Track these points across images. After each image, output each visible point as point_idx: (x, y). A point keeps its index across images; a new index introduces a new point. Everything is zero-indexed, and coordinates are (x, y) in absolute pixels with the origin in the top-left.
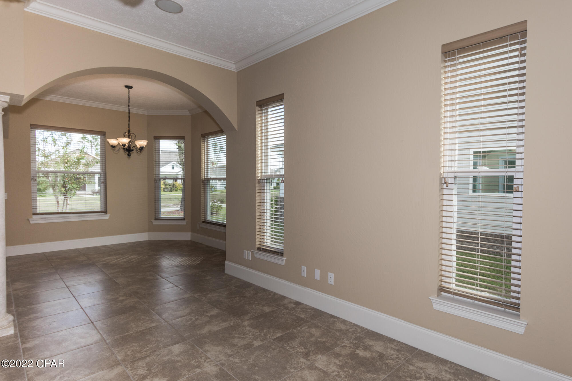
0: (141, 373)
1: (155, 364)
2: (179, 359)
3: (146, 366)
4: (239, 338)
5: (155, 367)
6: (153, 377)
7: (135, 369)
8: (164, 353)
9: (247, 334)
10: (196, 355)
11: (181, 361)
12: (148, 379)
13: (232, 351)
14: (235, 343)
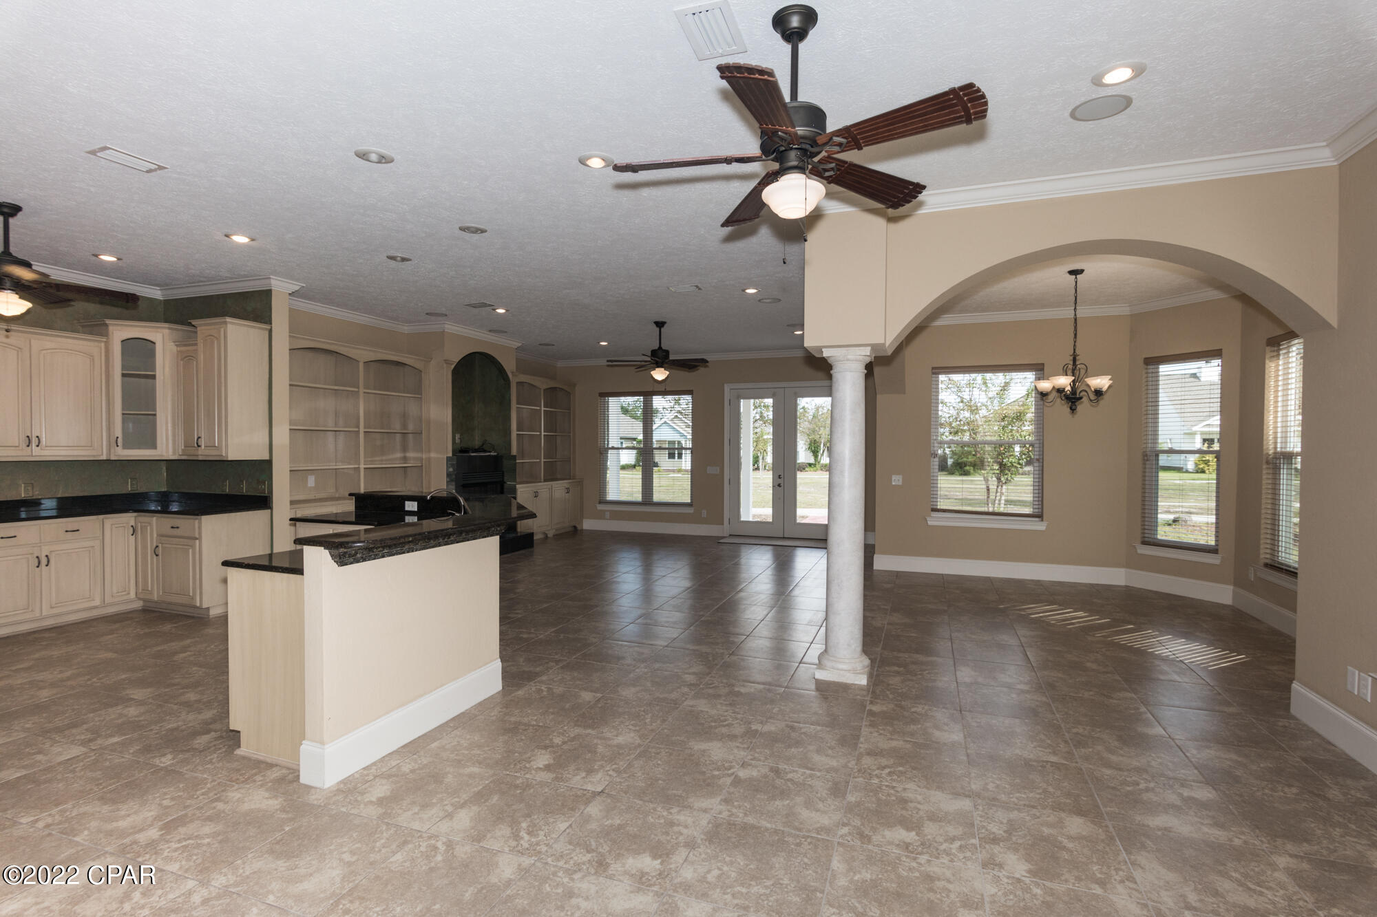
0: (994, 830)
1: (1023, 828)
2: (1070, 845)
3: (1006, 824)
4: (1241, 884)
5: (1020, 833)
6: (1009, 849)
7: (988, 818)
8: (1048, 819)
9: (1269, 888)
10: (1109, 859)
11: (1072, 852)
12: (999, 845)
13: (1201, 901)
14: (1219, 889)
